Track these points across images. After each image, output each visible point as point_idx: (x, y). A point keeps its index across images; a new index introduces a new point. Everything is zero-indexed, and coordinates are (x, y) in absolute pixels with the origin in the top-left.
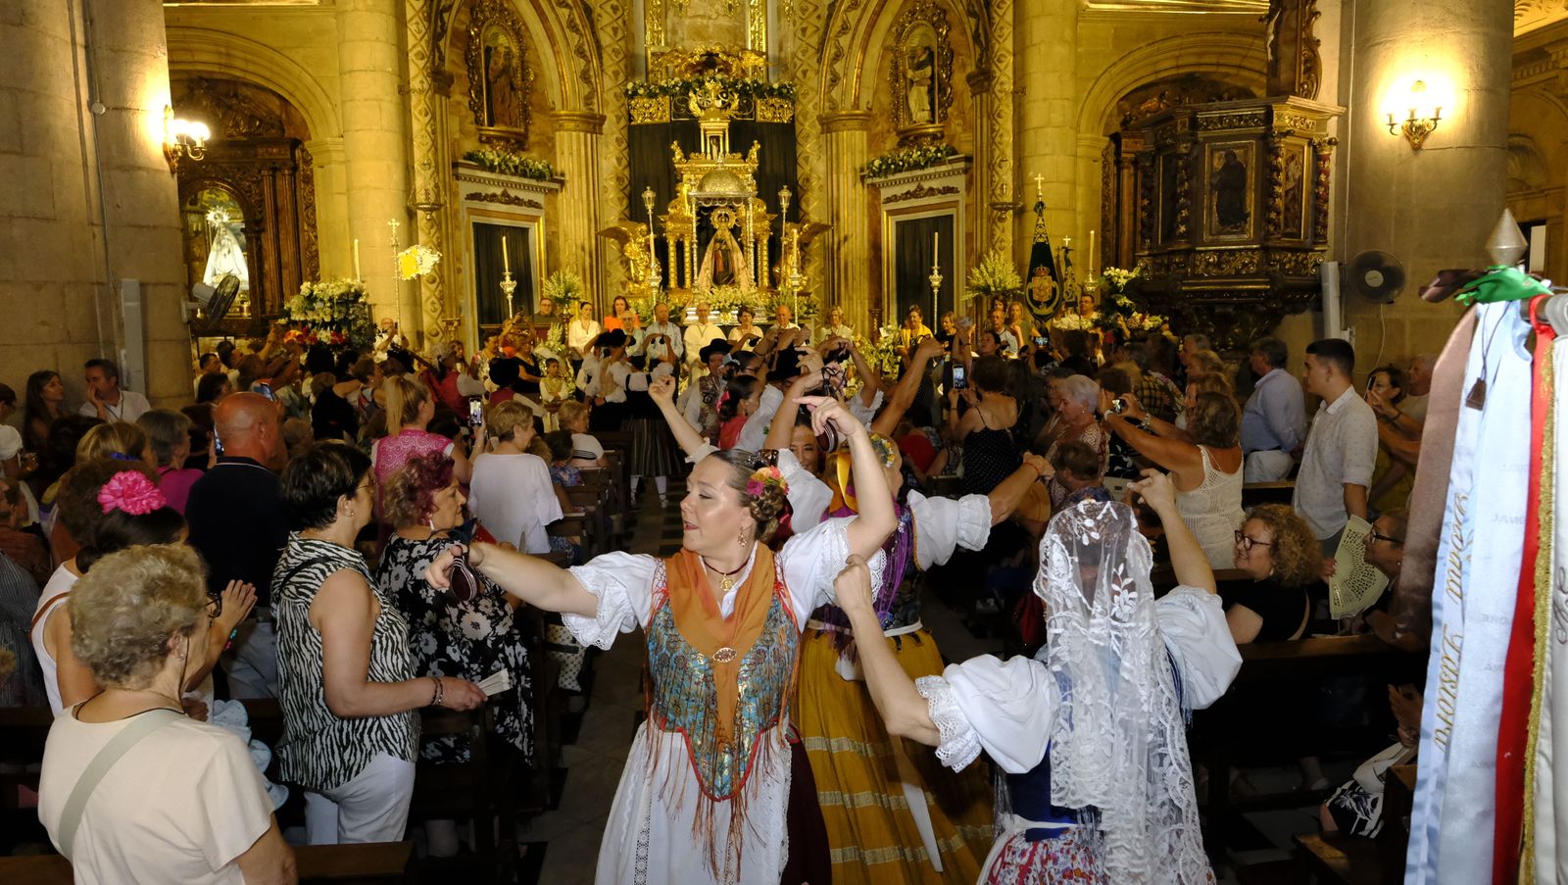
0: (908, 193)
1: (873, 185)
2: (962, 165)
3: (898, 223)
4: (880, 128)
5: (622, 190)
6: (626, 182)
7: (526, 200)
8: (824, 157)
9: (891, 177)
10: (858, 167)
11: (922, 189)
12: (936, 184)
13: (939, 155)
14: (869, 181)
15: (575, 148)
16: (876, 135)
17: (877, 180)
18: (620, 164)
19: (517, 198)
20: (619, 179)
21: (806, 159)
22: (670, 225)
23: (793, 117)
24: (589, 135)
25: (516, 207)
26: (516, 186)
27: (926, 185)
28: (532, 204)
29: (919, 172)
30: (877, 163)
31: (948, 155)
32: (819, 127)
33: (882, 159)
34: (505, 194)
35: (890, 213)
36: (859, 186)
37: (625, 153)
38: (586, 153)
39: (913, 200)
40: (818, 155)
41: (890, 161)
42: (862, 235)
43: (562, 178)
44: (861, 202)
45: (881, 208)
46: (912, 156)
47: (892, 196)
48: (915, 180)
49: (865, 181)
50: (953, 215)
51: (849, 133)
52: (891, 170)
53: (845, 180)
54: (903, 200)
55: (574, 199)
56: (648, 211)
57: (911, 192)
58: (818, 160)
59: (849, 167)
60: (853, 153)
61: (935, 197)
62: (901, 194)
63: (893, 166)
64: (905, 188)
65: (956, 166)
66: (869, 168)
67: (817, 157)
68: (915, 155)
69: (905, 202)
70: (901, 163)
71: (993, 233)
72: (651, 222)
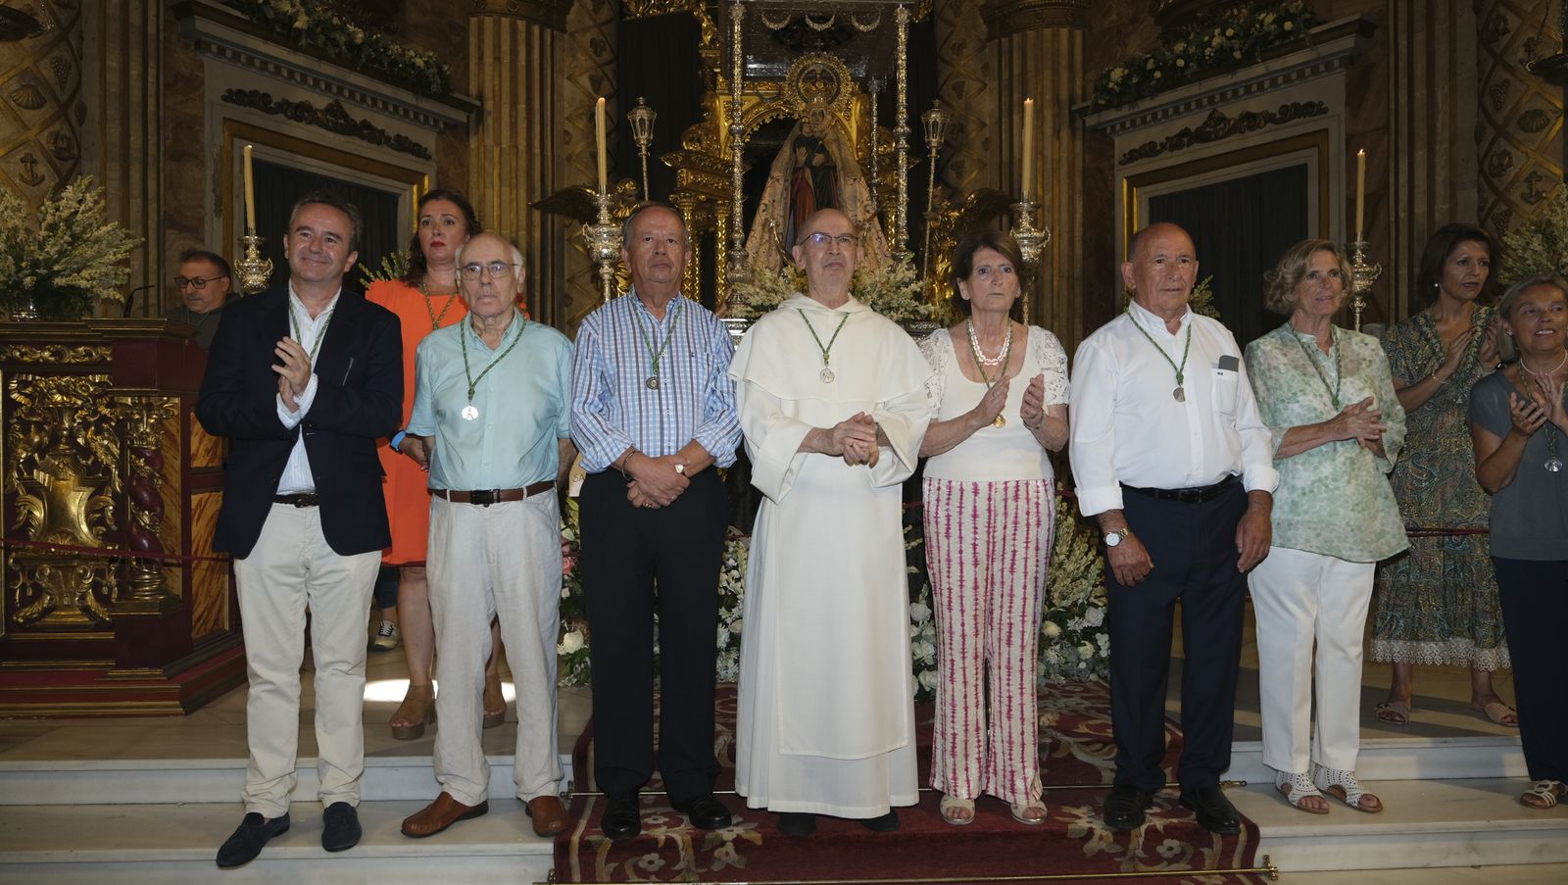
0: (1186, 132)
1: (1094, 129)
2: (1348, 42)
3: (1152, 201)
7: (392, 132)
8: (993, 85)
9: (1146, 104)
10: (1064, 96)
11: (1223, 119)
12: (1255, 105)
13: (1288, 26)
14: (1091, 121)
15: (506, 47)
16: (1106, 32)
17: (1112, 114)
19: (365, 125)
21: (959, 89)
22: (686, 177)
23: (931, 15)
24: (536, 29)
25: (364, 143)
26: (362, 97)
27: (1232, 111)
28: (402, 144)
30: (1117, 74)
31: (1310, 24)
32: (984, 28)
33: (1127, 66)
34: (335, 110)
35: (1135, 181)
36: (1065, 134)
37: (608, 70)
38: (529, 60)
39: (1195, 146)
40: (982, 82)
41: (1150, 65)
42: (1072, 231)
43: (478, 103)
44: (1071, 166)
45: (1113, 176)
46: (1209, 44)
47: (1145, 146)
48: (1205, 102)
49: (1079, 124)
50: (1306, 165)
51: (1047, 32)
52: (1154, 82)
53: (1040, 124)
54: (1171, 150)
55: (501, 149)
56: (640, 150)
57: (1193, 129)
58: (981, 90)
59: (1048, 97)
60: (1056, 71)
61: (1258, 131)
62: (1167, 138)
63: (1158, 74)
64: (1176, 126)
65: (1325, 49)
66: (1096, 89)
67: (980, 85)
68: (1216, 41)
69: (1175, 153)
70: (1181, 63)
71: (1495, 161)
72: (645, 174)
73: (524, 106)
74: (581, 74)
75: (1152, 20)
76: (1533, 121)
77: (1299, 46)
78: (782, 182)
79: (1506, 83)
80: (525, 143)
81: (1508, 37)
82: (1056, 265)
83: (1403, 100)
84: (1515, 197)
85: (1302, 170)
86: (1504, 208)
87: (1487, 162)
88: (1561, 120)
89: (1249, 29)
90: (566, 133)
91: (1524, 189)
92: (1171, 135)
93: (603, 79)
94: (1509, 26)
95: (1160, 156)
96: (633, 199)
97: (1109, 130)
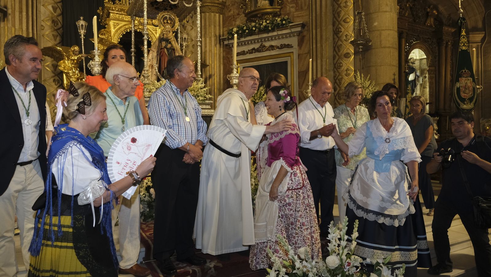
0: (254, 49)
1: (226, 45)
2: (299, 29)
4: (232, 12)
5: (56, 30)
6: (60, 25)
9: (243, 39)
10: (218, 34)
11: (264, 46)
12: (273, 43)
14: (226, 43)
16: (230, 17)
17: (232, 42)
18: (55, 11)
20: (53, 21)
27: (267, 44)
29: (265, 35)
31: (290, 22)
35: (239, 62)
36: (218, 46)
39: (257, 53)
40: (192, 26)
41: (245, 28)
42: (220, 75)
43: (5, 10)
44: (220, 55)
45: (232, 60)
46: (262, 24)
47: (242, 52)
48: (260, 41)
49: (222, 43)
50: (287, 61)
51: (212, 14)
52: (246, 33)
53: (210, 42)
54: (250, 54)
55: (15, 28)
56: (81, 35)
57: (256, 48)
58: (192, 29)
59: (213, 34)
60: (215, 26)
61: (274, 51)
62: (249, 50)
63: (247, 31)
64: (251, 47)
65: (293, 30)
66: (228, 33)
67: (192, 28)
68: (264, 24)
69: (251, 55)
70: (254, 29)
71: (339, 65)
72: (83, 44)
73: (25, 13)
74: (48, 5)
75: (244, 15)
76: (347, 55)
77: (286, 28)
78: (155, 52)
79: (341, 45)
80: (26, 28)
81: (341, 33)
82: (216, 85)
83: (314, 46)
84: (344, 74)
85: (286, 63)
86: (341, 77)
87: (337, 65)
88: (353, 56)
89: (273, 22)
90: (42, 26)
91: (345, 72)
92: (250, 49)
93: (57, 8)
94: (342, 30)
95: (247, 55)
96: (78, 53)
97: (231, 46)
